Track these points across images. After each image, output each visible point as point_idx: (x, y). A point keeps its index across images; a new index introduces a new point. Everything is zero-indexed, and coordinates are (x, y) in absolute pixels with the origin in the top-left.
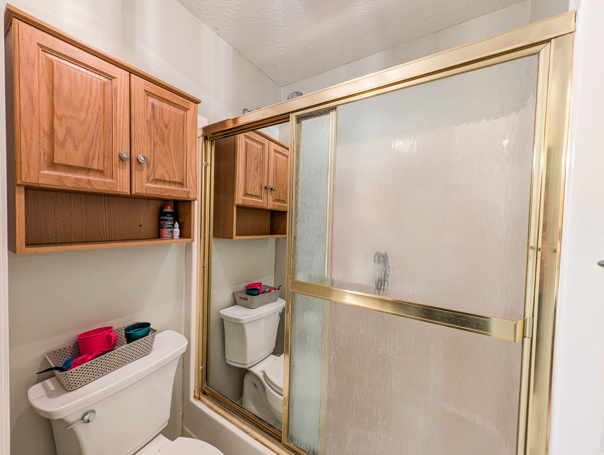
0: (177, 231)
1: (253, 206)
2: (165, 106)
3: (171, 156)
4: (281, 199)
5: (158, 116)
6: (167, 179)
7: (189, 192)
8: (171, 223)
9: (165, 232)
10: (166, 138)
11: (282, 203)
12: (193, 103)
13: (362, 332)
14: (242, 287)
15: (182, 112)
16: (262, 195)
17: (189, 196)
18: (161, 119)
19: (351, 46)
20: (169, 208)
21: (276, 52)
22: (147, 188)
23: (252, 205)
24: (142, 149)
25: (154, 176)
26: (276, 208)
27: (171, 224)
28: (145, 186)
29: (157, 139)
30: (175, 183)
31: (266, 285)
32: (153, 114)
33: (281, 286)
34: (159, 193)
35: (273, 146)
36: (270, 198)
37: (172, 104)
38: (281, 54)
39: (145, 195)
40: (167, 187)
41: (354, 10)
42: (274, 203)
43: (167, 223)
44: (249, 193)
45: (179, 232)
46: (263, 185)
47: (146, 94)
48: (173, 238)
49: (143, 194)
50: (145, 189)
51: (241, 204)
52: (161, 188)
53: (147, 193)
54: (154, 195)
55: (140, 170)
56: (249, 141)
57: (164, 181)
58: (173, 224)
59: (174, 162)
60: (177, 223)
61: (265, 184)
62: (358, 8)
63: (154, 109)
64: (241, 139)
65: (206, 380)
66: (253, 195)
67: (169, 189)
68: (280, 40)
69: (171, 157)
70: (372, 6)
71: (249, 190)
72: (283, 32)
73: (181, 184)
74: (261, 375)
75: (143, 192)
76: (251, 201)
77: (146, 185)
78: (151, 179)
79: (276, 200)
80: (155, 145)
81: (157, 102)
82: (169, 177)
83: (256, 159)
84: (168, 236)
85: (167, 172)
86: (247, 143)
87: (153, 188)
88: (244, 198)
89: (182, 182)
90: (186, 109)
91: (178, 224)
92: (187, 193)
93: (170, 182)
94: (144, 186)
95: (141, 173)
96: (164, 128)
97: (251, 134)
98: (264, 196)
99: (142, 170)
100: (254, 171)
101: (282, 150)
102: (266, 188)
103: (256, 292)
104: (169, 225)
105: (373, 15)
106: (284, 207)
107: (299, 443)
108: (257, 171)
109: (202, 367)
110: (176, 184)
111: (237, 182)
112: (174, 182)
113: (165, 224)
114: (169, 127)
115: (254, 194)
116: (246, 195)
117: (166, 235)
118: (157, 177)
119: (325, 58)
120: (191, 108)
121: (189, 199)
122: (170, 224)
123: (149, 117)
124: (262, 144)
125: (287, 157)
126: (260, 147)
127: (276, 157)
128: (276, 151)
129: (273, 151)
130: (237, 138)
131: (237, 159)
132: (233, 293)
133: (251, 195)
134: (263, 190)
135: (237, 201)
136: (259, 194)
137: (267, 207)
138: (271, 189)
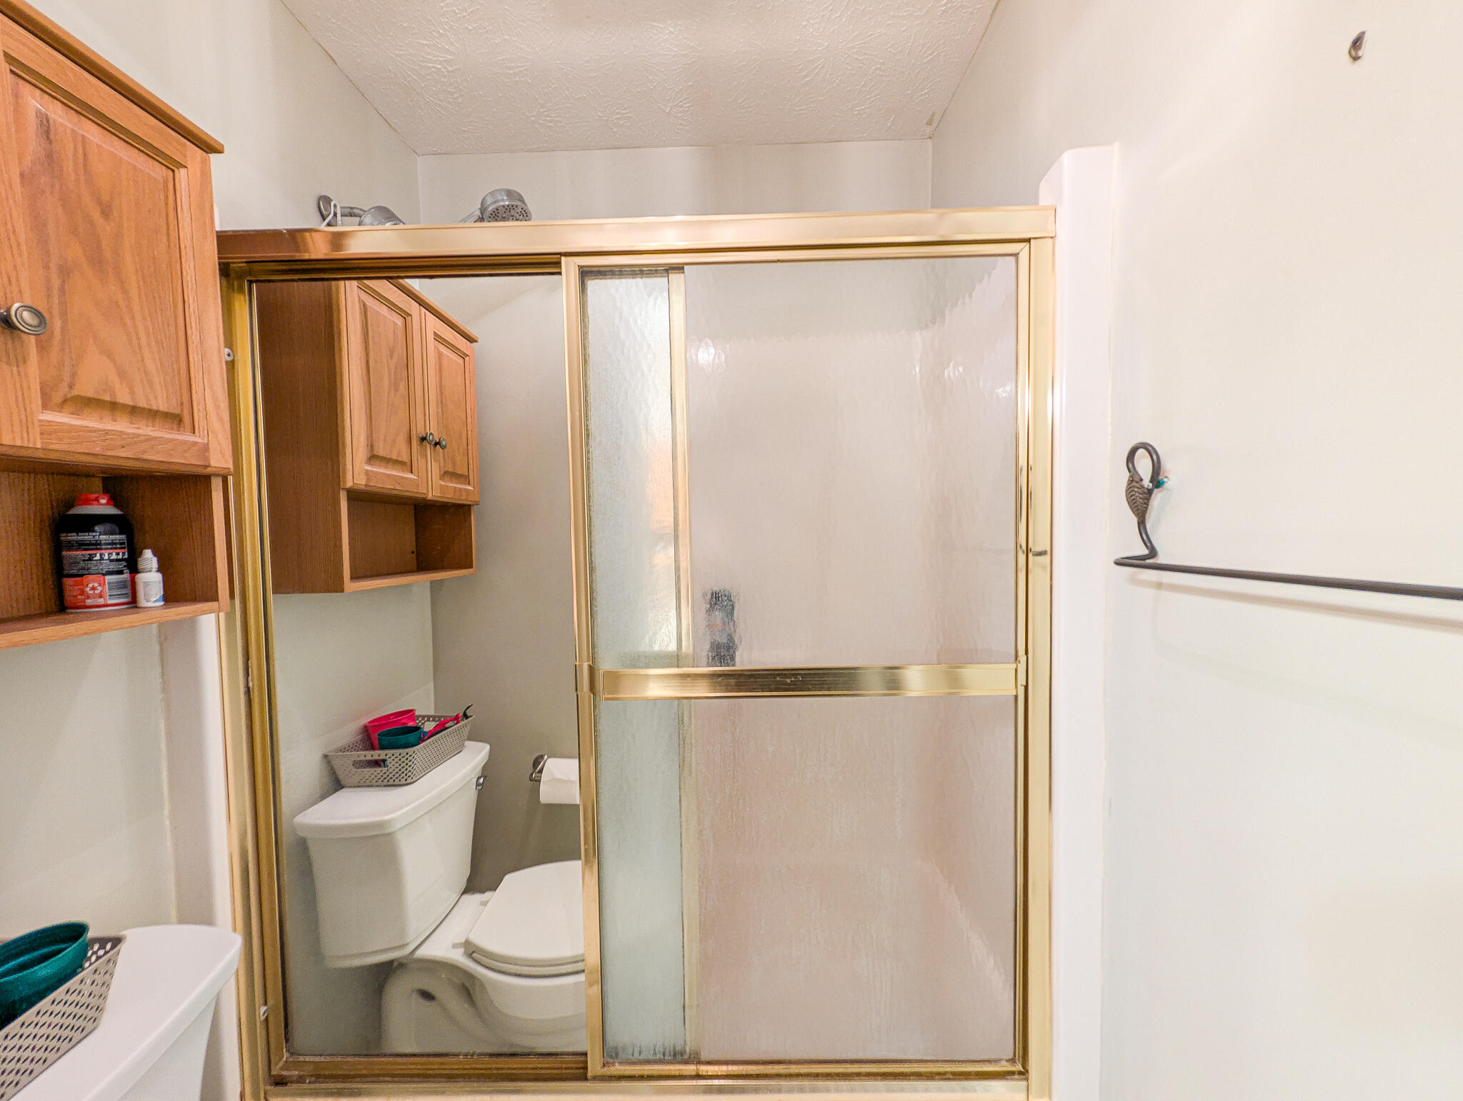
0: (151, 579)
1: (394, 492)
2: (93, 133)
3: (133, 318)
4: (459, 472)
5: (69, 166)
6: (124, 397)
7: (206, 448)
8: (118, 554)
9: (93, 588)
10: (108, 254)
11: (461, 483)
12: (198, 149)
13: (771, 749)
14: (350, 731)
15: (158, 172)
16: (414, 459)
17: (207, 459)
18: (82, 178)
19: (626, 113)
20: (103, 501)
21: (423, 57)
22: (48, 430)
23: (392, 487)
24: (13, 280)
25: (71, 387)
26: (450, 497)
27: (120, 557)
28: (40, 421)
29: (75, 252)
30: (152, 415)
31: (426, 714)
32: (50, 156)
33: (469, 707)
34: (97, 450)
35: (432, 323)
36: (435, 470)
37: (118, 134)
38: (439, 67)
39: (41, 454)
40: (122, 425)
41: (651, 37)
42: (443, 483)
43: (101, 555)
44: (381, 453)
45: (161, 585)
46: (414, 432)
47: (11, 71)
48: (137, 607)
49: (30, 451)
50: (42, 434)
51: (363, 487)
52: (107, 432)
53: (51, 447)
54: (77, 456)
55: (12, 358)
56: (370, 302)
57: (113, 407)
58: (126, 556)
59: (144, 341)
60: (148, 554)
61: (419, 430)
62: (661, 36)
63: (52, 137)
64: (350, 293)
65: (287, 1040)
66: (390, 459)
67: (133, 434)
68: (445, 30)
69: (134, 323)
70: (692, 44)
71: (381, 447)
72: (459, 13)
73: (174, 419)
74: (458, 957)
75: (35, 443)
76: (389, 479)
77: (42, 417)
78: (57, 397)
79: (446, 473)
80: (65, 272)
81: (57, 113)
82: (132, 392)
83: (391, 357)
84: (110, 602)
85: (122, 374)
86: (365, 305)
87: (71, 428)
88: (369, 468)
89: (177, 411)
90: (172, 165)
91: (155, 554)
92: (199, 451)
93: (134, 411)
94: (37, 424)
95: (18, 372)
96: (96, 215)
98: (418, 462)
99: (20, 359)
100: (389, 390)
101: (453, 338)
102: (423, 439)
103: (411, 737)
104: (112, 561)
105: (688, 64)
106: (467, 495)
107: (637, 1050)
108: (396, 390)
109: (266, 1008)
110: (157, 416)
111: (349, 420)
112: (150, 410)
113: (90, 559)
114: (115, 214)
115: (394, 457)
116: (373, 458)
117: (101, 597)
118: (86, 388)
119: (560, 119)
120: (189, 162)
121: (209, 470)
122: (114, 557)
123: (28, 160)
124: (405, 315)
125: (463, 356)
126: (400, 322)
127: (440, 355)
128: (438, 337)
129: (431, 337)
130: (338, 288)
131: (340, 349)
132: (326, 756)
133: (388, 461)
134: (415, 442)
135: (349, 476)
136: (405, 458)
137: (427, 494)
138: (436, 444)
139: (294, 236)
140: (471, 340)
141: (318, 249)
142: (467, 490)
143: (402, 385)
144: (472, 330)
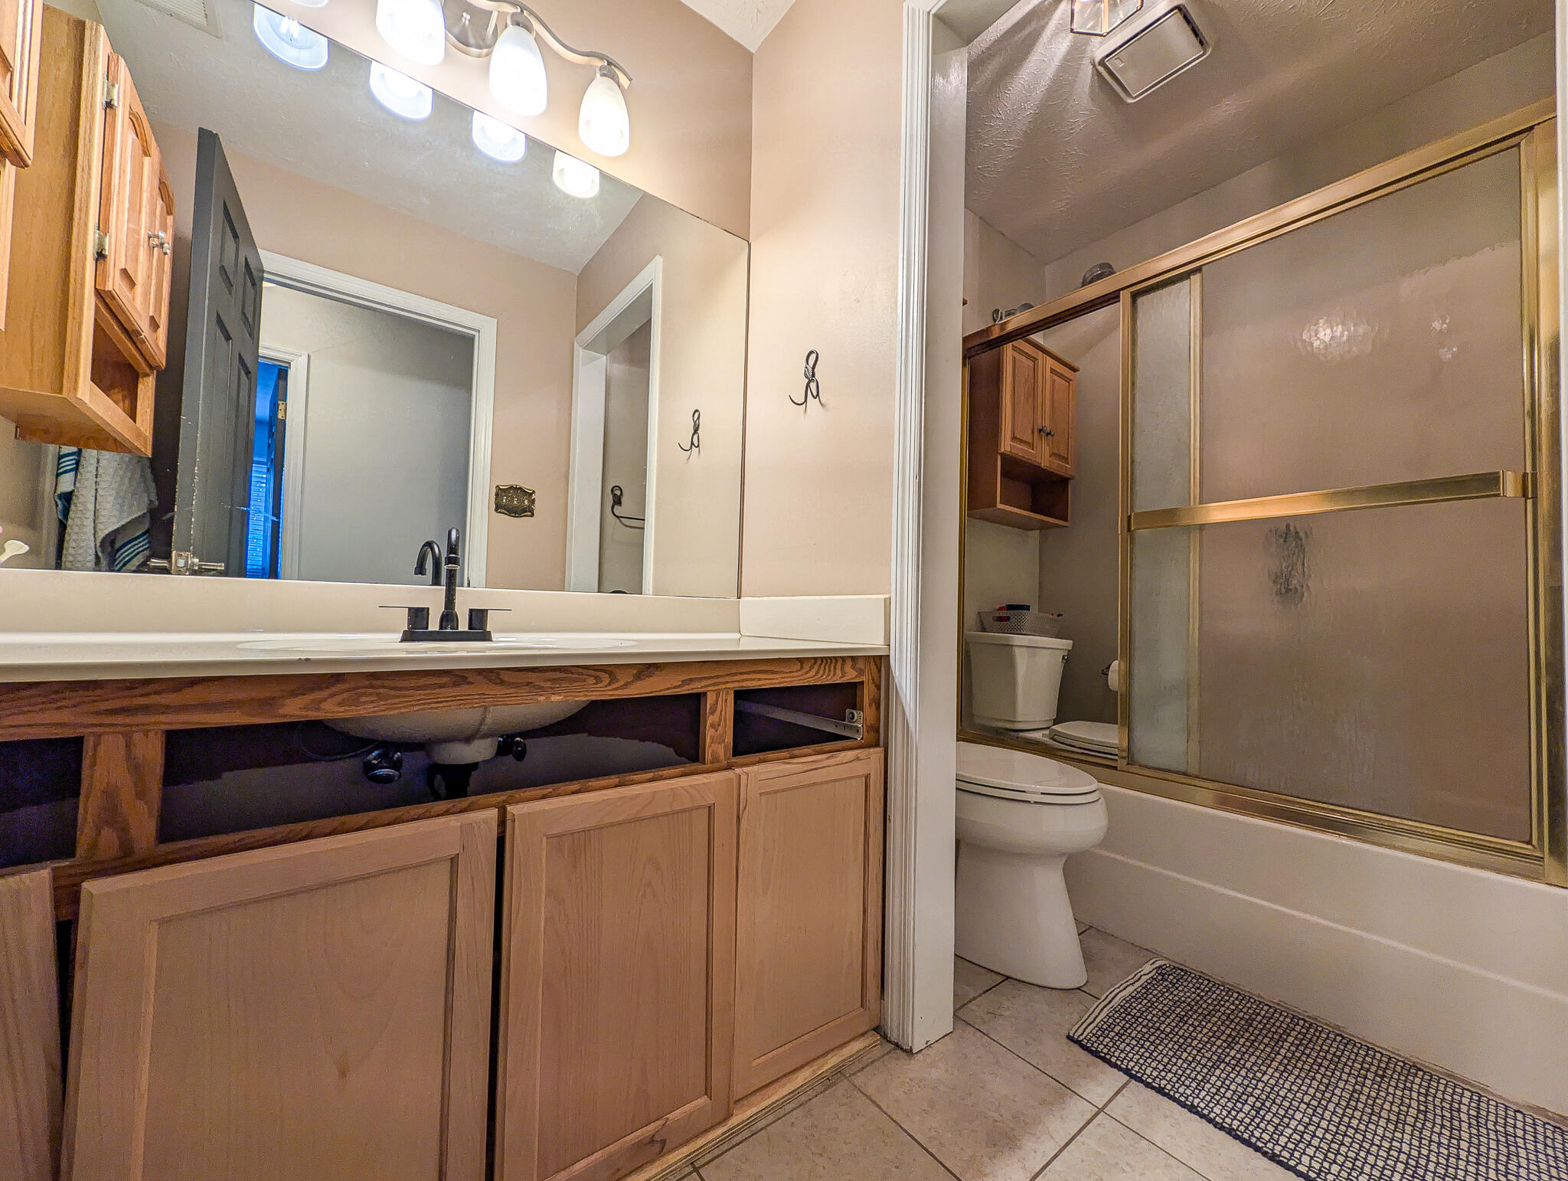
1: (1023, 460)
4: (1062, 454)
11: (1064, 463)
16: (1035, 442)
23: (1023, 456)
26: (1057, 470)
35: (1050, 362)
36: (1046, 451)
42: (1050, 459)
44: (1019, 436)
46: (1036, 426)
51: (1009, 454)
56: (1017, 355)
61: (1039, 425)
64: (1007, 351)
66: (1023, 440)
71: (1019, 433)
74: (1045, 739)
76: (1021, 451)
79: (1054, 453)
83: (1026, 383)
86: (1015, 357)
88: (1013, 444)
97: (1020, 343)
98: (1037, 443)
100: (1024, 402)
101: (1063, 370)
102: (1041, 430)
106: (1067, 471)
108: (1028, 401)
111: (1003, 417)
115: (1025, 439)
116: (1014, 438)
124: (1035, 360)
125: (1068, 380)
126: (1031, 364)
127: (1053, 382)
128: (1053, 371)
129: (1048, 370)
130: (1003, 349)
131: (1002, 382)
132: (979, 613)
133: (1021, 441)
134: (1036, 433)
135: (1002, 446)
136: (1030, 441)
137: (1041, 463)
138: (1048, 434)
139: (987, 331)
140: (1074, 370)
141: (996, 333)
142: (1066, 467)
143: (1031, 401)
144: (1076, 365)
